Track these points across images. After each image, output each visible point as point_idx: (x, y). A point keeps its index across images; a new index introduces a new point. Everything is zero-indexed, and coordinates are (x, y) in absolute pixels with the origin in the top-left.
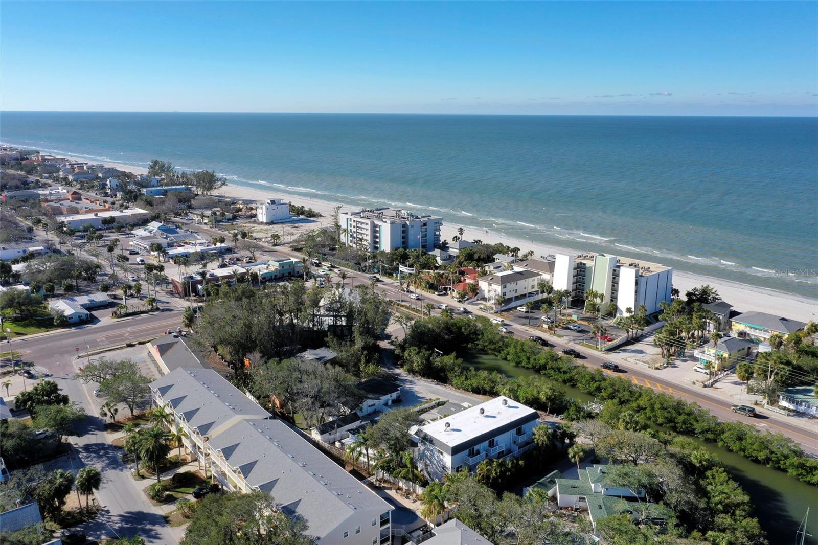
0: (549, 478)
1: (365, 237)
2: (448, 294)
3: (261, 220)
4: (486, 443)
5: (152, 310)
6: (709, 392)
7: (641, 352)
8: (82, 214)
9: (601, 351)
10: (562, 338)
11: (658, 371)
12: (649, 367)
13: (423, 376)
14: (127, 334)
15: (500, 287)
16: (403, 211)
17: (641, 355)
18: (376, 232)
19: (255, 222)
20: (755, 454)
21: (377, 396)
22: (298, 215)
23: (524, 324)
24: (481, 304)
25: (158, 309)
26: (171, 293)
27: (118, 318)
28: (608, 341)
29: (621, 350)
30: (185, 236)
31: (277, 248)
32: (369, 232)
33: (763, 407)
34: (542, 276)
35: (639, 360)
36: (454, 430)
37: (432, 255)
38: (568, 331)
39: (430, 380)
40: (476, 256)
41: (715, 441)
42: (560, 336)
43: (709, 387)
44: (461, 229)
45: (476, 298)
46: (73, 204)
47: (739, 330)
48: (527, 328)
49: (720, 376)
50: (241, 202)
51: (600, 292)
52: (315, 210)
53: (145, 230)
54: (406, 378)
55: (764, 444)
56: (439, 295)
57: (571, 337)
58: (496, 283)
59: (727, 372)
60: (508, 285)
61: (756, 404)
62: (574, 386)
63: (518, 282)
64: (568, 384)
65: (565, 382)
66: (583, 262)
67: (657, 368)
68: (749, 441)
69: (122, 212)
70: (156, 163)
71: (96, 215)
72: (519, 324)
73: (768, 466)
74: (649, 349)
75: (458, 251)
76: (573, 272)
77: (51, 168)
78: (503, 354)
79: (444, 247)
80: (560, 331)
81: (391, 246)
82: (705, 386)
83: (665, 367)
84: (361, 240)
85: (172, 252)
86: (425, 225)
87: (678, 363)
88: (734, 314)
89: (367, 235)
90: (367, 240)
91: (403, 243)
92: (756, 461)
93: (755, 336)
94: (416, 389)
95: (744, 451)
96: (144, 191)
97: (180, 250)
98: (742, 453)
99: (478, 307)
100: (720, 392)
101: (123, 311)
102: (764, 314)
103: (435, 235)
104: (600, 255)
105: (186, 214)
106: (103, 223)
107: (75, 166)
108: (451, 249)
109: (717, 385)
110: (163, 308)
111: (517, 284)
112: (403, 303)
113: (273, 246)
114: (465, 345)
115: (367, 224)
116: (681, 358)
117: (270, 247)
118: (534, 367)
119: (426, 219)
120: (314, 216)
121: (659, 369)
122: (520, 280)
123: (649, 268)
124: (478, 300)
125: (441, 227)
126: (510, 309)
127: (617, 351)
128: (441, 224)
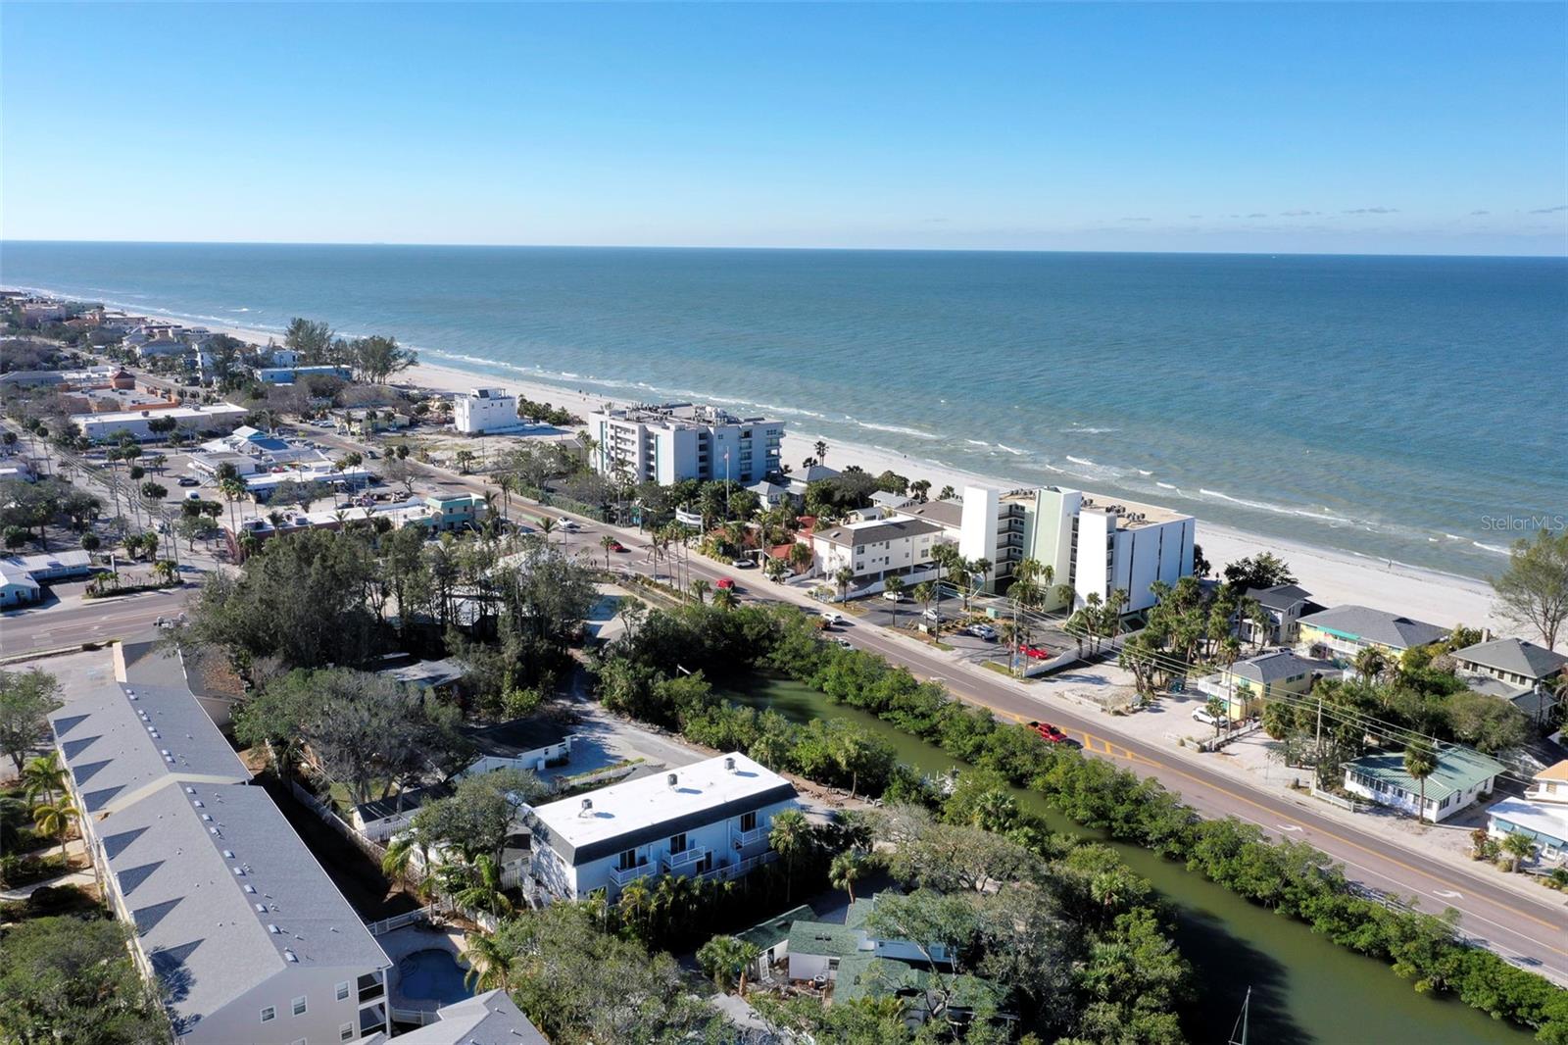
0: (782, 919)
1: (629, 458)
2: (758, 566)
3: (460, 429)
4: (665, 843)
5: (167, 586)
6: (1209, 761)
7: (1100, 681)
8: (124, 412)
9: (1016, 677)
10: (950, 652)
11: (1119, 717)
12: (1103, 710)
13: (635, 717)
14: (96, 628)
15: (850, 551)
16: (708, 409)
17: (1099, 687)
18: (650, 447)
19: (449, 432)
20: (1252, 885)
21: (514, 750)
22: (537, 419)
23: (883, 625)
24: (816, 584)
25: (180, 583)
26: (222, 556)
27: (95, 597)
28: (1040, 658)
29: (1060, 677)
30: (298, 454)
31: (468, 478)
32: (636, 448)
33: (1308, 794)
34: (945, 533)
35: (1088, 697)
36: (599, 815)
37: (751, 492)
38: (970, 639)
39: (646, 726)
40: (837, 496)
41: (1182, 858)
42: (945, 648)
43: (1211, 750)
44: (820, 443)
45: (809, 573)
46: (116, 396)
47: (1312, 641)
48: (886, 631)
49: (1241, 731)
50: (437, 396)
51: (1044, 563)
52: (573, 410)
53: (224, 442)
54: (602, 720)
55: (1273, 866)
56: (740, 567)
57: (969, 651)
58: (844, 543)
59: (1258, 723)
60: (868, 547)
61: (1296, 786)
62: (936, 743)
63: (892, 542)
64: (926, 740)
65: (921, 734)
66: (1021, 503)
67: (1118, 713)
68: (1246, 859)
69: (197, 409)
70: (299, 325)
71: (146, 414)
72: (875, 624)
73: (1276, 911)
74: (1118, 677)
75: (805, 485)
76: (997, 524)
77: (108, 336)
78: (815, 680)
79: (779, 478)
80: (950, 638)
81: (676, 475)
82: (1203, 750)
83: (1135, 712)
84: (623, 463)
85: (255, 481)
86: (747, 434)
87: (1166, 703)
88: (1311, 609)
89: (633, 453)
90: (633, 464)
91: (702, 470)
92: (1256, 901)
93: (1340, 653)
94: (607, 741)
95: (1232, 878)
96: (258, 373)
97: (275, 478)
98: (1227, 884)
99: (805, 591)
100: (1232, 761)
101: (108, 585)
102: (1365, 610)
103: (769, 454)
104: (1049, 489)
105: (324, 417)
106: (150, 429)
107: (156, 331)
108: (793, 483)
109: (1228, 749)
110: (192, 581)
111: (887, 547)
112: (659, 581)
113: (461, 474)
114: (751, 660)
115: (633, 432)
116: (1177, 694)
117: (457, 476)
118: (867, 706)
119: (751, 423)
120: (566, 422)
121: (1122, 714)
122: (897, 537)
123: (1143, 516)
124: (812, 577)
125: (781, 440)
126: (869, 596)
127: (1052, 678)
128: (782, 435)
